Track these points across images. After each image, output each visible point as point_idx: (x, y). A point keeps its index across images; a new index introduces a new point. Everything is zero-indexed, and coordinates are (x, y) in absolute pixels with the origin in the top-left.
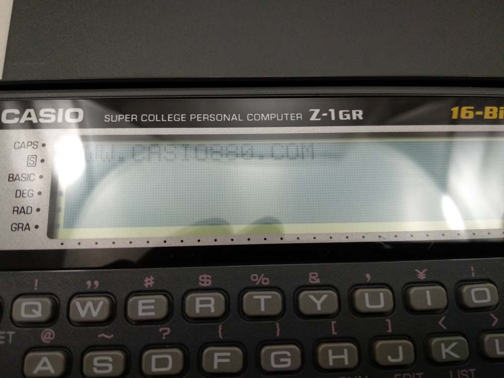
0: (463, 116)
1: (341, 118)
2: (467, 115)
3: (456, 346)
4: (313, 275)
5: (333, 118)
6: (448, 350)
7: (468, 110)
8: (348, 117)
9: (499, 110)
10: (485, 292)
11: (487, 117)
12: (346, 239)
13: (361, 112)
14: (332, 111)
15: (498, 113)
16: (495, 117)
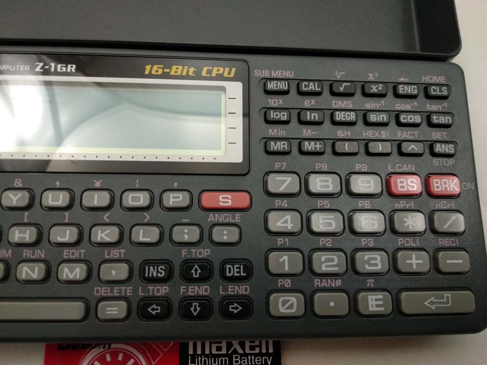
0: (153, 72)
1: (59, 70)
2: (157, 71)
3: (109, 232)
4: (18, 181)
5: (53, 70)
6: (103, 235)
7: (158, 68)
8: (64, 69)
9: (183, 68)
10: (140, 197)
11: (172, 73)
12: (47, 157)
13: (74, 66)
14: (53, 65)
15: (182, 71)
16: (179, 73)
